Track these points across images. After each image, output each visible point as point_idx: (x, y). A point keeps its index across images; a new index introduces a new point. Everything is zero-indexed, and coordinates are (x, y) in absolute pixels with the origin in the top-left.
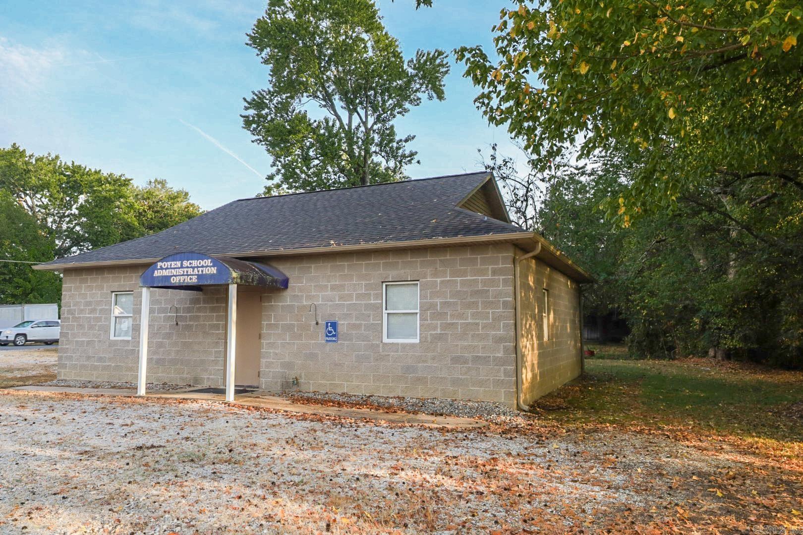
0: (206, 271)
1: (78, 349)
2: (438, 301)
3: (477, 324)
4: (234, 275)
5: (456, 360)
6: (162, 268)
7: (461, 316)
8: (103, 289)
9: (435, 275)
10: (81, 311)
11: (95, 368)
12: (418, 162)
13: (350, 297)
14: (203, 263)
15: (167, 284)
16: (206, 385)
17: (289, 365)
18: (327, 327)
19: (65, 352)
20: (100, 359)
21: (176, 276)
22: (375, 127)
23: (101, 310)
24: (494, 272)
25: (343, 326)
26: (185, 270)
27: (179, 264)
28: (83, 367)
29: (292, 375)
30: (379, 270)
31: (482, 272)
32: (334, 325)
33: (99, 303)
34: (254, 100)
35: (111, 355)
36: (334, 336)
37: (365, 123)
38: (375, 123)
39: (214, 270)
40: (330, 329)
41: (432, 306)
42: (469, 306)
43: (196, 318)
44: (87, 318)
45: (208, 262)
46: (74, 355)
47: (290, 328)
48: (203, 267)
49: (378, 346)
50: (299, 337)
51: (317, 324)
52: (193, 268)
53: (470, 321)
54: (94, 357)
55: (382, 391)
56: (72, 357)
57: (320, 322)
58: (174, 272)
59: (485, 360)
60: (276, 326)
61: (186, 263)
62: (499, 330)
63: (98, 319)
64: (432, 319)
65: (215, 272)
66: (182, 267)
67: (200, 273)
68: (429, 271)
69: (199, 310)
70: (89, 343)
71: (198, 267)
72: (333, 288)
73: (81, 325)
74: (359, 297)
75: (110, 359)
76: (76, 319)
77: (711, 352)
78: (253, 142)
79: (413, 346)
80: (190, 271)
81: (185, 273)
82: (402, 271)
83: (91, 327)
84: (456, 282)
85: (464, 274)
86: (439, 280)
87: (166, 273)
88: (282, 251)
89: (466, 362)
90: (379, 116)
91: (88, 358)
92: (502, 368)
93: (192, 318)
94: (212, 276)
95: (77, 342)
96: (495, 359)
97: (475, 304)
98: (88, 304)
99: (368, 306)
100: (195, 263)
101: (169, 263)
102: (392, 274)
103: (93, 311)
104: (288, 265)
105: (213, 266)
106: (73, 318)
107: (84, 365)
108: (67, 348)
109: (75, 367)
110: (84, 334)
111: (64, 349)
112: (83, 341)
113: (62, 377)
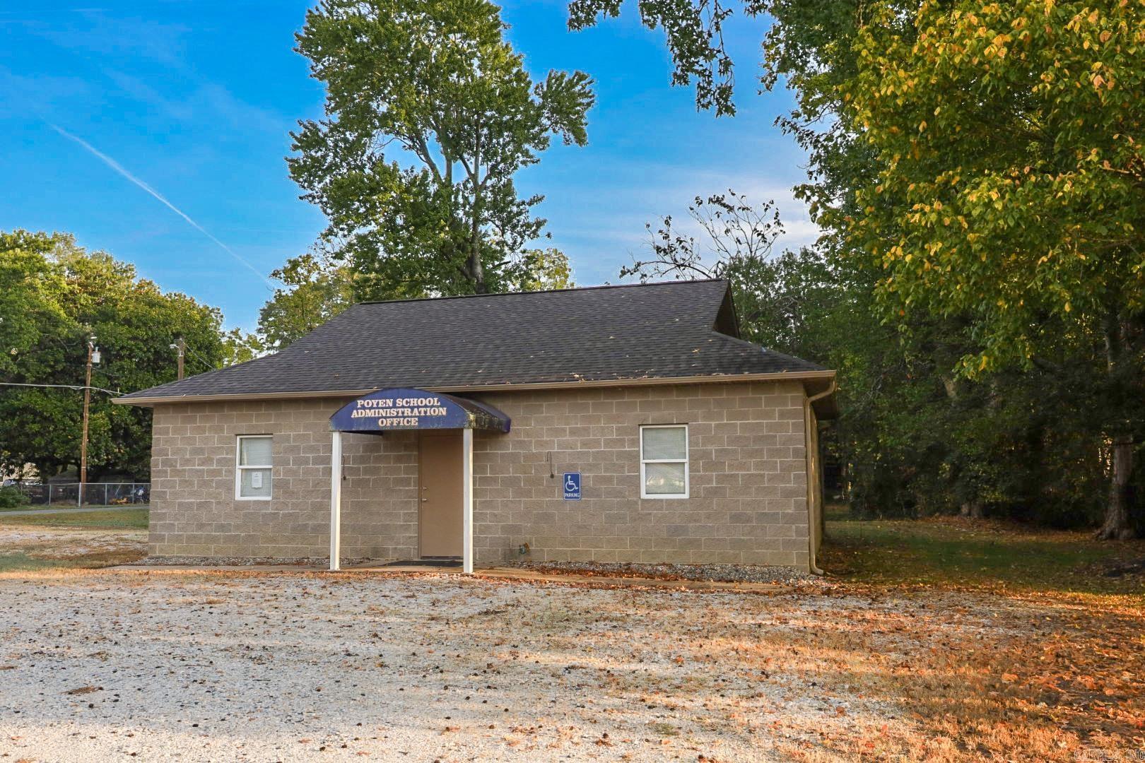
0: (430, 412)
1: (183, 515)
2: (712, 448)
3: (763, 476)
4: (472, 417)
5: (737, 518)
6: (363, 407)
7: (742, 466)
8: (222, 430)
9: (708, 416)
10: (187, 462)
11: (214, 539)
12: (549, 235)
13: (597, 442)
14: (425, 402)
15: (372, 428)
16: (392, 557)
17: (515, 529)
18: (566, 480)
19: (160, 520)
20: (222, 527)
21: (386, 418)
22: (489, 183)
23: (219, 461)
24: (782, 415)
25: (588, 477)
26: (400, 410)
27: (390, 402)
28: (191, 539)
29: (518, 540)
30: (636, 410)
31: (768, 415)
32: (576, 478)
33: (215, 450)
34: (305, 135)
35: (239, 522)
36: (575, 491)
37: (474, 177)
38: (489, 177)
39: (443, 411)
40: (570, 483)
41: (706, 454)
42: (752, 454)
43: (375, 471)
44: (197, 471)
45: (435, 401)
46: (176, 523)
47: (512, 482)
48: (426, 406)
49: (636, 503)
50: (528, 493)
51: (552, 476)
52: (412, 408)
53: (753, 472)
54: (210, 525)
55: (642, 559)
57: (556, 473)
58: (383, 413)
59: (773, 517)
60: (495, 480)
61: (399, 402)
62: (789, 482)
63: (218, 472)
64: (704, 470)
65: (444, 413)
66: (394, 406)
67: (423, 414)
68: (700, 412)
69: (377, 459)
70: (200, 505)
71: (418, 407)
72: (573, 432)
73: (186, 481)
74: (609, 443)
75: (238, 527)
76: (176, 472)
77: (965, 509)
78: (301, 198)
79: (681, 502)
80: (407, 412)
81: (400, 414)
82: (666, 412)
83: (204, 484)
84: (735, 425)
85: (744, 416)
86: (713, 423)
87: (370, 414)
88: (509, 386)
89: (749, 520)
90: (494, 167)
91: (201, 526)
92: (794, 527)
93: (366, 471)
94: (439, 418)
95: (180, 504)
96: (785, 515)
97: (758, 452)
98: (199, 451)
99: (621, 455)
100: (414, 402)
101: (375, 402)
102: (652, 416)
103: (208, 461)
104: (509, 402)
105: (442, 406)
106: (172, 471)
107: (195, 537)
108: (165, 514)
109: (178, 538)
110: (192, 494)
111: (159, 514)
112: (192, 503)
113: (158, 554)
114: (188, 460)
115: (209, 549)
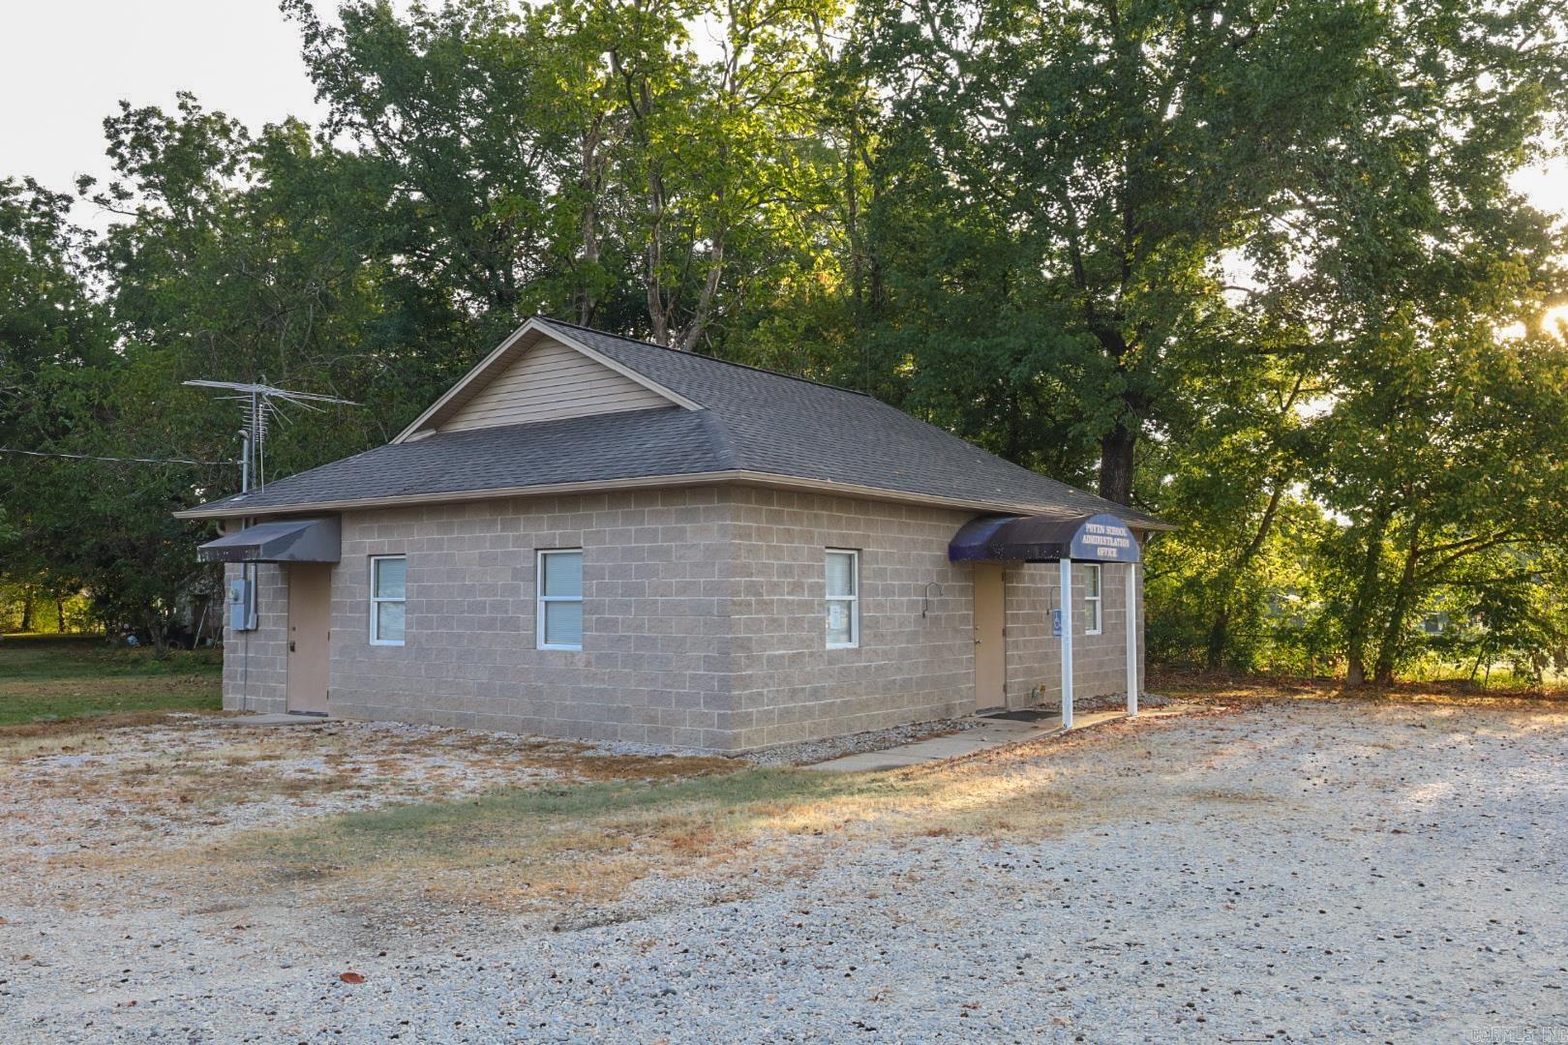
0: (1121, 542)
6: (1088, 531)
8: (813, 539)
10: (775, 587)
11: (808, 713)
14: (1119, 530)
15: (1094, 557)
17: (1031, 671)
18: (1055, 617)
20: (815, 693)
21: (1101, 545)
23: (812, 587)
26: (1108, 537)
27: (1101, 529)
28: (786, 714)
29: (1031, 683)
33: (806, 570)
36: (1059, 628)
39: (1128, 542)
40: (1057, 619)
44: (788, 603)
45: (1124, 530)
46: (765, 691)
47: (1028, 618)
48: (1120, 535)
49: (1084, 639)
50: (1035, 630)
51: (1049, 612)
52: (1114, 536)
54: (803, 689)
56: (760, 694)
57: (1050, 609)
58: (1098, 539)
61: (1109, 528)
63: (807, 606)
64: (1110, 607)
65: (1129, 546)
66: (1105, 533)
67: (1118, 544)
69: (947, 590)
70: (795, 659)
71: (1117, 537)
73: (774, 620)
76: (765, 605)
79: (1098, 637)
80: (1111, 540)
81: (1108, 542)
83: (795, 623)
87: (1092, 539)
91: (793, 693)
93: (939, 606)
94: (1126, 549)
95: (770, 659)
98: (786, 571)
100: (1114, 529)
101: (1095, 526)
103: (797, 587)
105: (1128, 536)
106: (758, 602)
107: (788, 711)
108: (751, 676)
109: (767, 717)
110: (784, 641)
111: (743, 678)
112: (782, 656)
113: (744, 748)
114: (776, 584)
115: (803, 729)
